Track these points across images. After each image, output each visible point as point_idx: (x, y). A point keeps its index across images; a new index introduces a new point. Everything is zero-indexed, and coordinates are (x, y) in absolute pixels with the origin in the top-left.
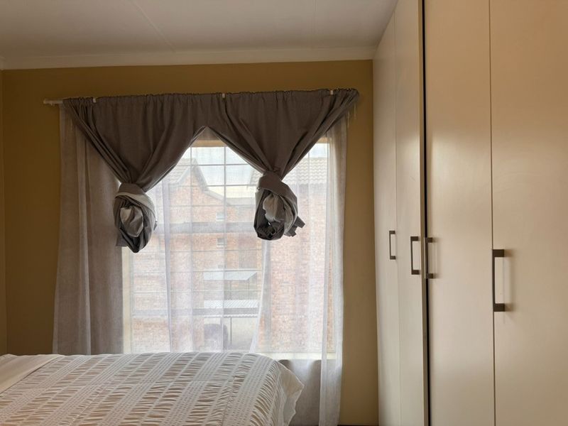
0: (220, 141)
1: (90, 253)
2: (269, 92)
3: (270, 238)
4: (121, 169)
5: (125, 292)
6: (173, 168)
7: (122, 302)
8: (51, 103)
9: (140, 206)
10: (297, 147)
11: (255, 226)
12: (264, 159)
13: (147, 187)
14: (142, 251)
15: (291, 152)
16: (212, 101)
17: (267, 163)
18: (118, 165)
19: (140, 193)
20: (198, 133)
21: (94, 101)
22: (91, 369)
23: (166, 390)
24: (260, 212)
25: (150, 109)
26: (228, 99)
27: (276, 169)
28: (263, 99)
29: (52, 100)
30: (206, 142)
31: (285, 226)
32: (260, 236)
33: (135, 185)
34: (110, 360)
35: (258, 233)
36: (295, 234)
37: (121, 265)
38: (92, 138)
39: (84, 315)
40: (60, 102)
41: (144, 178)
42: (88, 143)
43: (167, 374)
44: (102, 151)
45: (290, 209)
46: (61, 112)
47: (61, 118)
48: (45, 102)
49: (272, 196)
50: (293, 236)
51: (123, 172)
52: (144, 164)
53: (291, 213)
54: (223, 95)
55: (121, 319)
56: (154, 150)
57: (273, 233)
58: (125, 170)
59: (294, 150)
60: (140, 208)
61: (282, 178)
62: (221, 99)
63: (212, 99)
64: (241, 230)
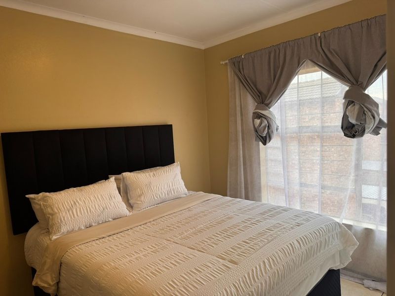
0: (317, 68)
1: (243, 145)
2: (356, 23)
3: (354, 136)
4: (257, 96)
5: (262, 168)
6: (285, 91)
7: (260, 174)
8: (223, 63)
9: (266, 117)
10: (379, 63)
11: (342, 128)
12: (349, 76)
13: (270, 105)
14: (269, 144)
15: (373, 67)
16: (311, 40)
17: (352, 79)
18: (255, 93)
19: (266, 110)
20: (302, 65)
21: (243, 57)
22: (229, 204)
23: (254, 220)
24: (345, 118)
25: (272, 55)
26: (323, 36)
27: (359, 83)
28: (351, 30)
29: (224, 61)
30: (308, 70)
31: (366, 128)
32: (346, 135)
33: (263, 105)
34: (239, 202)
35: (344, 133)
36: (379, 133)
37: (259, 153)
38: (242, 80)
39: (241, 179)
40: (227, 61)
41: (269, 99)
42: (241, 84)
43: (261, 214)
44: (246, 86)
45: (370, 114)
46: (228, 67)
47: (228, 71)
48: (221, 63)
49: (354, 105)
50: (377, 135)
51: (258, 97)
52: (269, 91)
53: (372, 117)
54: (319, 34)
55: (260, 183)
56: (274, 81)
57: (355, 133)
58: (259, 96)
59: (376, 66)
60: (266, 118)
61: (365, 89)
62: (317, 38)
63: (311, 39)
64: (333, 131)
